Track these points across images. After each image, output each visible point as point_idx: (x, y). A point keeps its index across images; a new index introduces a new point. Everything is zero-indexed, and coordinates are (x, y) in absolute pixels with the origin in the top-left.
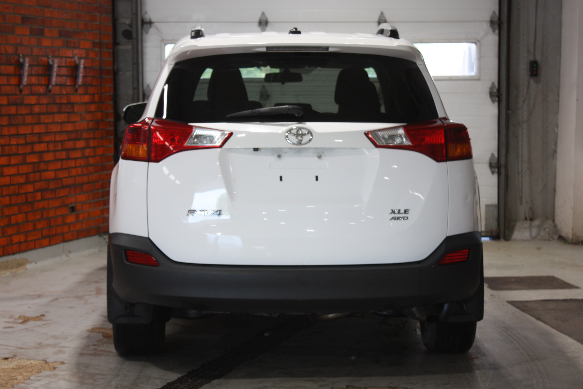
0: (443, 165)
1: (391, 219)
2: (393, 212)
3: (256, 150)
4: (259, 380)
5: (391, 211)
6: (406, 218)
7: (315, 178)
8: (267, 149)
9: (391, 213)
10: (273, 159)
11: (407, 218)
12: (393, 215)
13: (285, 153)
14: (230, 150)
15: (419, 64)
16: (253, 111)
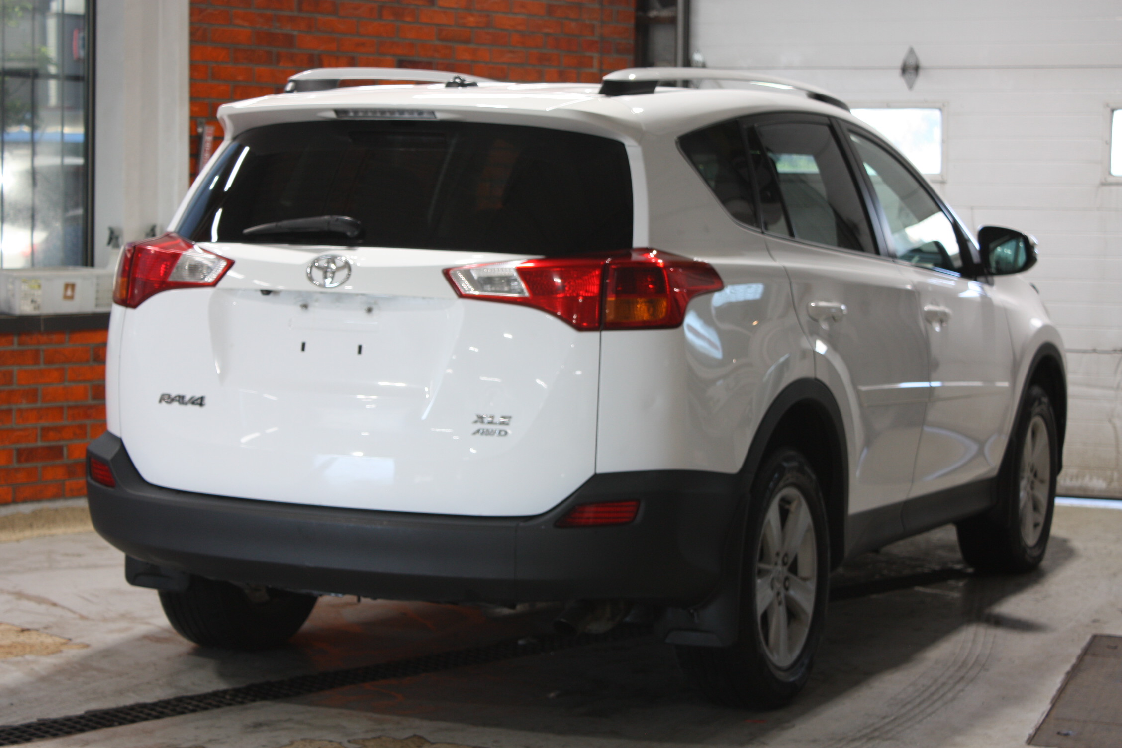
0: (592, 337)
1: (474, 433)
2: (481, 419)
3: (266, 293)
4: (334, 711)
5: (475, 418)
6: (503, 433)
7: (356, 349)
8: (290, 293)
9: (476, 422)
10: (294, 310)
11: (506, 433)
12: (479, 426)
13: (317, 301)
14: (231, 291)
15: (629, 146)
16: (279, 224)
